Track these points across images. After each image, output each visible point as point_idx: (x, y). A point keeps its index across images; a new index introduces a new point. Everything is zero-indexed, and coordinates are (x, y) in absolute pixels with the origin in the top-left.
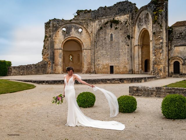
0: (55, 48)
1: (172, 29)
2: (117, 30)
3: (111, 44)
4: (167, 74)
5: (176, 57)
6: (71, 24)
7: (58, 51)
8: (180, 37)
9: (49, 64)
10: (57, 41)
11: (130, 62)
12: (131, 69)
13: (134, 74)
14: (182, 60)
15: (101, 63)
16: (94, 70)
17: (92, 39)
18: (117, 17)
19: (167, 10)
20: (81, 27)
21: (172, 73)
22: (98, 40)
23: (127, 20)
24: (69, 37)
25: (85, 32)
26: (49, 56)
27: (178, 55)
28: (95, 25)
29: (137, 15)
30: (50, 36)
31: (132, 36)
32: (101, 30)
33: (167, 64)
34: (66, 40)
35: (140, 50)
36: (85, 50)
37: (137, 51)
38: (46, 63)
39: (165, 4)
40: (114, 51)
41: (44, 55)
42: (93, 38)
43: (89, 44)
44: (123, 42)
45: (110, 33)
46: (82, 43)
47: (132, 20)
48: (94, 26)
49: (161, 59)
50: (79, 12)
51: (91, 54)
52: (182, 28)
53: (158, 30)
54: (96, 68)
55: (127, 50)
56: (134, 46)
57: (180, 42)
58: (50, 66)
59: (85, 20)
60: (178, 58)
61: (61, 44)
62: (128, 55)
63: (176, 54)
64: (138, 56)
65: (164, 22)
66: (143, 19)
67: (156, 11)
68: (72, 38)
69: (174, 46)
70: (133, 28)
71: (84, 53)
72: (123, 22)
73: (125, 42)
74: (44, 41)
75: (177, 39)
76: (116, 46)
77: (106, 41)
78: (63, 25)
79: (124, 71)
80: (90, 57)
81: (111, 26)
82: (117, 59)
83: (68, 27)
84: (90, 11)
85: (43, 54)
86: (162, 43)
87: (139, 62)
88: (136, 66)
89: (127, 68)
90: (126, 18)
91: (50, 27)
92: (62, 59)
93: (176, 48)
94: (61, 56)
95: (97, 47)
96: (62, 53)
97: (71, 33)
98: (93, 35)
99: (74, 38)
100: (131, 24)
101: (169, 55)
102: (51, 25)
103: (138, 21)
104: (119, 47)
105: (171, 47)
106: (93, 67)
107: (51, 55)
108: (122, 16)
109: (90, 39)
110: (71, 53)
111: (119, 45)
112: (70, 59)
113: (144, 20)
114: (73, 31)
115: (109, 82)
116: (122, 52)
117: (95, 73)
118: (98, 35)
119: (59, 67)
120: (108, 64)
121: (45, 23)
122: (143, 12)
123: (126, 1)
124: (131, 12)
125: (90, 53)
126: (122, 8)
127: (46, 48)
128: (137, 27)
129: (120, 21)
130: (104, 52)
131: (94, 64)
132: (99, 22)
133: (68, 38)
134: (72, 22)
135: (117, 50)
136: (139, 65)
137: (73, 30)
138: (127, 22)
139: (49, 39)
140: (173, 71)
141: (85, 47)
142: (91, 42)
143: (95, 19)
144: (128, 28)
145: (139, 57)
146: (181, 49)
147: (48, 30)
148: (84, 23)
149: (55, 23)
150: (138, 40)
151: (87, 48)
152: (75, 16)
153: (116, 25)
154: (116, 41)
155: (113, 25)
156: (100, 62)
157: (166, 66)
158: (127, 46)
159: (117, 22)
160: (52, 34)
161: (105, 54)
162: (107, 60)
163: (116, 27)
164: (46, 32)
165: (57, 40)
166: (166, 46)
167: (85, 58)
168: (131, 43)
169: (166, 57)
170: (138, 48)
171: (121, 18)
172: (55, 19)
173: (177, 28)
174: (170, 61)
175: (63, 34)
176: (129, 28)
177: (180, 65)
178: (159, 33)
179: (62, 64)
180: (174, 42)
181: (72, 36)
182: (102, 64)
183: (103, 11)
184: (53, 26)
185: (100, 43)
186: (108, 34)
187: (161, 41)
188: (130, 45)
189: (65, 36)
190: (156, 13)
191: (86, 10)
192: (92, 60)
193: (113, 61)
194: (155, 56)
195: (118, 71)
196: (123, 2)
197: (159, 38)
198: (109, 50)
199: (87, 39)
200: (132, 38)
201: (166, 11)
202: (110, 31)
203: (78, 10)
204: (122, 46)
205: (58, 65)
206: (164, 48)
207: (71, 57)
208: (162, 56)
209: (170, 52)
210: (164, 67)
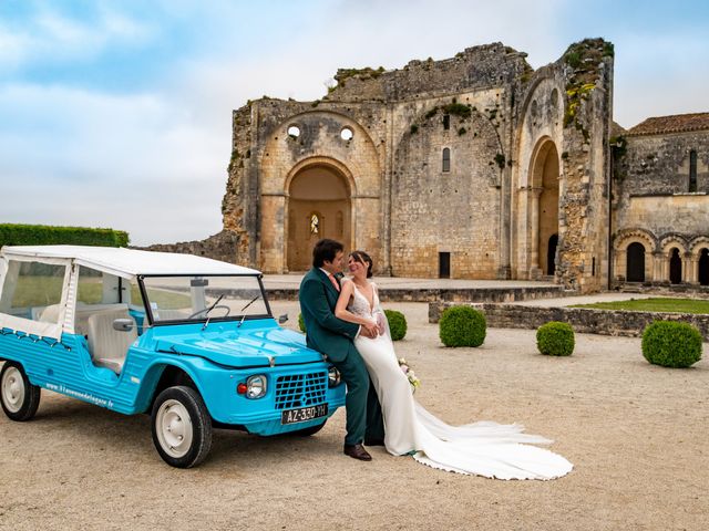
0: (264, 192)
1: (625, 143)
2: (462, 136)
3: (444, 181)
4: (604, 281)
5: (635, 230)
6: (317, 115)
7: (274, 202)
8: (648, 168)
9: (244, 242)
10: (271, 169)
11: (502, 241)
12: (505, 265)
13: (516, 279)
14: (651, 240)
15: (410, 241)
16: (386, 264)
17: (382, 165)
18: (465, 96)
19: (609, 85)
20: (348, 123)
21: (621, 279)
22: (402, 169)
23: (498, 106)
24: (309, 155)
25: (363, 140)
26: (244, 216)
27: (638, 222)
28: (395, 119)
29: (526, 92)
30: (249, 153)
31: (511, 156)
32: (415, 136)
33: (604, 249)
34: (301, 166)
35: (534, 202)
36: (359, 201)
37: (525, 207)
38: (234, 238)
39: (602, 65)
40: (452, 205)
41: (229, 213)
42: (388, 161)
43: (375, 179)
44: (481, 175)
45: (443, 147)
46: (352, 177)
47: (512, 106)
48: (389, 122)
49: (583, 235)
50: (343, 76)
51: (380, 211)
52: (655, 140)
53: (576, 145)
54: (396, 257)
55: (493, 203)
56: (518, 192)
57: (649, 183)
58: (245, 250)
59: (361, 102)
60: (639, 232)
61: (283, 180)
62: (496, 219)
63: (635, 222)
64: (529, 221)
65: (597, 121)
66: (542, 106)
67: (575, 86)
68: (320, 160)
69: (628, 195)
70: (516, 132)
71: (358, 209)
72: (482, 111)
73: (488, 176)
74: (231, 167)
75: (639, 173)
76: (461, 190)
77: (427, 171)
78: (291, 117)
79: (484, 269)
80: (377, 222)
81: (446, 125)
82: (464, 229)
83: (308, 124)
84: (378, 74)
85: (224, 208)
86: (587, 186)
87: (529, 244)
88: (520, 255)
89: (492, 261)
90: (495, 97)
91: (248, 123)
92: (287, 226)
93: (634, 201)
94: (282, 218)
95: (398, 191)
96: (286, 210)
97: (315, 144)
98: (388, 150)
99: (326, 161)
100: (508, 121)
101: (614, 224)
102: (253, 117)
103: (529, 113)
104: (468, 193)
105: (620, 198)
106: (384, 253)
107: (249, 215)
108: (483, 93)
109: (378, 163)
110: (314, 206)
111: (469, 186)
112: (313, 226)
113: (544, 111)
114: (322, 138)
115: (410, 298)
116: (479, 207)
117: (392, 276)
118: (402, 152)
119: (274, 251)
120: (435, 246)
121: (234, 111)
122: (544, 85)
123: (495, 44)
124: (509, 81)
125: (376, 210)
126: (481, 66)
127: (234, 192)
128: (525, 128)
129: (475, 109)
130: (422, 207)
131: (389, 244)
132: (407, 108)
133: (307, 159)
134: (320, 107)
135: (464, 202)
136: (529, 251)
137: (322, 133)
138: (496, 111)
139: (246, 161)
140: (624, 275)
141: (361, 191)
142: (381, 175)
143: (396, 98)
144: (499, 130)
145: (529, 227)
146: (651, 204)
147: (242, 134)
148: (360, 111)
149: (265, 111)
150: (530, 172)
151: (367, 194)
152: (331, 90)
153: (462, 122)
154: (459, 172)
155: (453, 119)
156: (407, 241)
157: (602, 257)
158: (495, 189)
159: (464, 112)
160: (253, 145)
161: (425, 215)
162: (431, 234)
163: (460, 126)
164: (236, 138)
165: (271, 167)
166: (604, 195)
167: (359, 225)
168: (508, 181)
169: (602, 230)
170: (529, 197)
171: (478, 100)
172: (265, 98)
173: (638, 142)
174: (616, 244)
175: (290, 148)
176: (503, 132)
177: (646, 256)
178: (579, 157)
179: (286, 244)
180: (631, 182)
181: (318, 152)
182: (413, 245)
183: (422, 75)
184: (259, 121)
185: (408, 179)
186: (436, 149)
187: (585, 180)
188: (503, 185)
189: (296, 153)
190: (574, 93)
191: (367, 69)
192: (381, 230)
193: (450, 237)
194: (566, 224)
195: (463, 268)
196: (487, 48)
197: (580, 170)
198: (439, 200)
199: (367, 164)
200: (510, 164)
201: (605, 86)
202: (440, 140)
203: (342, 70)
204: (479, 189)
205: (273, 247)
206: (597, 201)
207: (315, 220)
208: (588, 225)
209: (617, 213)
210: (594, 259)
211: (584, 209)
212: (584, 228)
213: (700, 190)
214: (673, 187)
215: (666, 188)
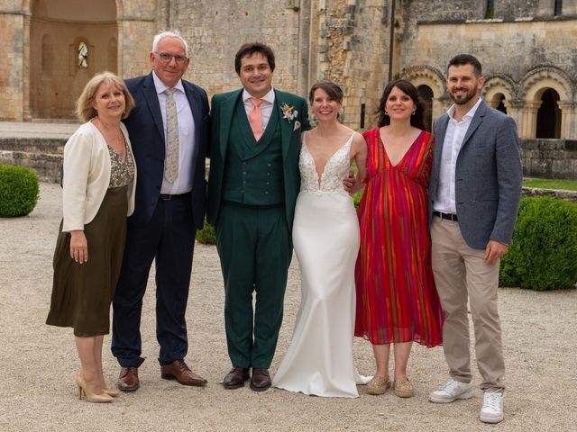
5: (422, 68)
7: (8, 23)
14: (439, 83)
27: (426, 58)
36: (127, 24)
40: (241, 33)
49: (345, 74)
55: (290, 31)
56: (317, 16)
57: (440, 6)
60: (426, 71)
62: (293, 53)
63: (423, 58)
69: (415, 22)
71: (126, 36)
76: (252, 12)
86: (353, 9)
92: (28, 56)
93: (423, 29)
94: (20, 45)
95: (177, 13)
96: (27, 33)
101: (396, 61)
104: (260, 17)
105: (407, 26)
110: (79, 30)
111: (261, 6)
112: (81, 57)
119: (10, 89)
130: (206, 35)
141: (129, 10)
146: (440, 34)
151: (138, 15)
158: (292, 12)
161: (210, 45)
166: (384, 22)
167: (127, 58)
169: (378, 70)
177: (434, 102)
179: (27, 81)
180: (419, 4)
187: (350, 1)
188: (302, 7)
194: (328, 60)
198: (225, 26)
204: (273, 12)
205: (8, 85)
206: (370, 30)
207: (84, 51)
208: (352, 62)
209: (402, 45)
210: (363, 106)
211: (348, 39)
212: (347, 65)
213: (497, 17)
214: (467, 12)
215: (459, 12)
